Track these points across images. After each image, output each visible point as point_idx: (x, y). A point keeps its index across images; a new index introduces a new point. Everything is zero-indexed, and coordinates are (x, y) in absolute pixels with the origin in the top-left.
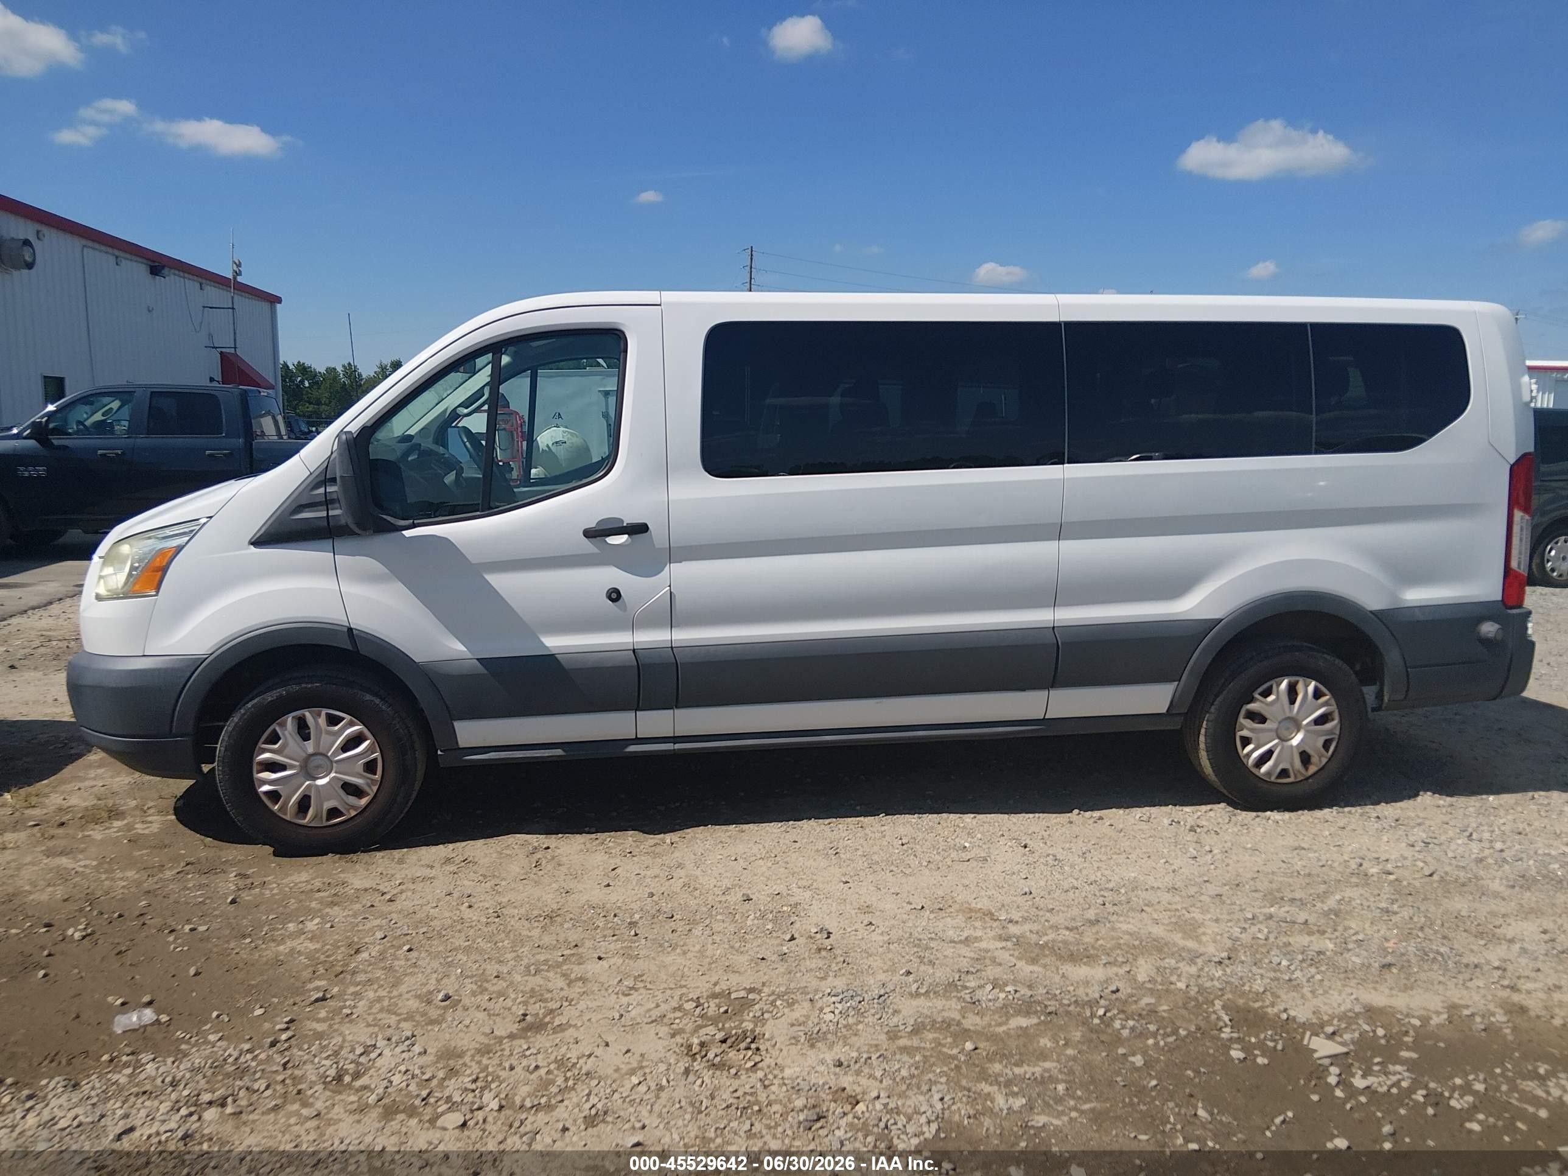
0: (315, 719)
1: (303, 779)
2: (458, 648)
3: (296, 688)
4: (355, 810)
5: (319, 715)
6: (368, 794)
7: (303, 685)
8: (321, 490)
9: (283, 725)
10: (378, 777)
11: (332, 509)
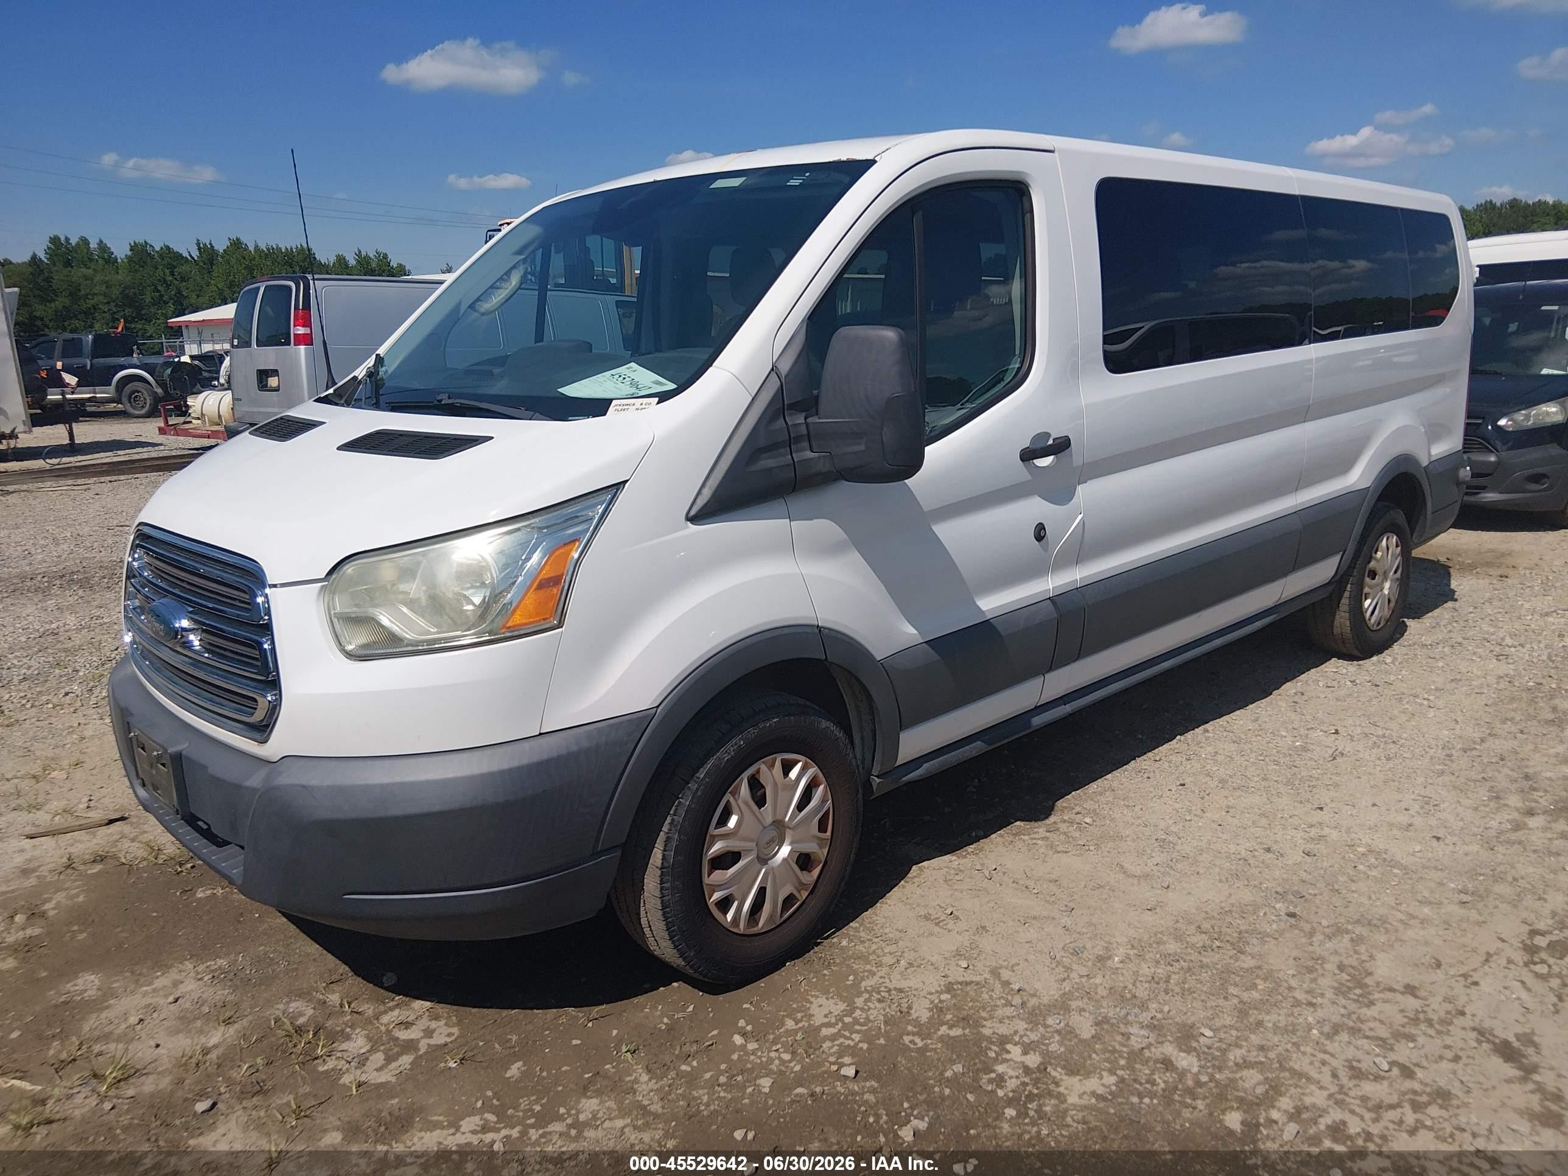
0: (769, 773)
1: (760, 866)
2: (910, 632)
3: (752, 732)
4: (806, 890)
5: (773, 765)
6: (820, 862)
7: (761, 726)
8: (780, 423)
9: (735, 793)
10: (829, 833)
11: (797, 451)
